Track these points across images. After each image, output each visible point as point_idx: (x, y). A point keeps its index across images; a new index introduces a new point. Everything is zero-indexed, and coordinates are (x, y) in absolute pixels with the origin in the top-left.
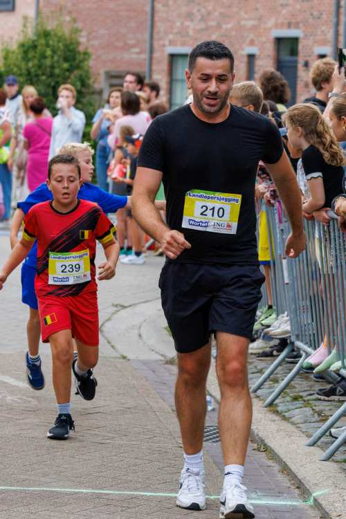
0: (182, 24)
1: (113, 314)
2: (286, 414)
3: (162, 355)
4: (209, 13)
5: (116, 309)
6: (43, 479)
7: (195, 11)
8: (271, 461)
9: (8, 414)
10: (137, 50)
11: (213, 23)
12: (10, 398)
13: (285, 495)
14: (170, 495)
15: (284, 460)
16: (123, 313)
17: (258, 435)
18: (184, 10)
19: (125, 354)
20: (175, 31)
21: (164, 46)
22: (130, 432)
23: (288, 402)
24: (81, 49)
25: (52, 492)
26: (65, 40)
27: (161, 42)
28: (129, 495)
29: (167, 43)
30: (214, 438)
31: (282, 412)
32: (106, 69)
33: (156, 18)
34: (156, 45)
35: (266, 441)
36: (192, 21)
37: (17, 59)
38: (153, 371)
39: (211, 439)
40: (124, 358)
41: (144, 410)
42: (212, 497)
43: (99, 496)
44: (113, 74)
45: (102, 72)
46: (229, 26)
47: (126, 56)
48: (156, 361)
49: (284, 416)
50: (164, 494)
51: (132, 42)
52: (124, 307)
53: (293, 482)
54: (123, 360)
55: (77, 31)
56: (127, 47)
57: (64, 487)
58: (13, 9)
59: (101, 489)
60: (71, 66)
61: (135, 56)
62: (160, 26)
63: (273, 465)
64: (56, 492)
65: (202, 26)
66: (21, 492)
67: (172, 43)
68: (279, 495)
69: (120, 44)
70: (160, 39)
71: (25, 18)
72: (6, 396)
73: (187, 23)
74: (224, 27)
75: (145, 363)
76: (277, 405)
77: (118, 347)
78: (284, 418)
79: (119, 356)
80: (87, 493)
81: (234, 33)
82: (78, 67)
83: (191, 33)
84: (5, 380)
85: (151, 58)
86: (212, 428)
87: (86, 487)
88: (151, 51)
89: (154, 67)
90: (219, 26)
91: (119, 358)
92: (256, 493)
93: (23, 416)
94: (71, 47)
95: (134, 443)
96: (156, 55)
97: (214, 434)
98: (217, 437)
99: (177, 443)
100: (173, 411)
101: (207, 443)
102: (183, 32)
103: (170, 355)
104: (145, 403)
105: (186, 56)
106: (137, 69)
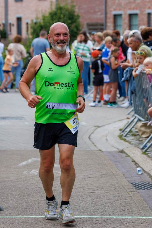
1: (94, 130)
3: (117, 149)
5: (95, 128)
10: (99, 13)
14: (125, 217)
16: (99, 129)
19: (101, 149)
20: (116, 4)
21: (111, 11)
22: (105, 187)
24: (76, 14)
26: (69, 10)
28: (106, 218)
29: (112, 9)
30: (143, 187)
32: (87, 22)
34: (108, 10)
37: (48, 20)
38: (114, 156)
39: (141, 188)
40: (100, 150)
42: (144, 218)
43: (92, 219)
44: (90, 24)
45: (85, 23)
46: (139, 1)
47: (95, 16)
48: (115, 152)
50: (122, 217)
51: (97, 10)
52: (99, 127)
54: (100, 152)
55: (74, 6)
56: (95, 12)
59: (93, 215)
60: (72, 21)
61: (99, 16)
62: (109, 3)
65: (127, 1)
67: (115, 10)
69: (92, 11)
70: (109, 8)
71: (51, 2)
74: (137, 1)
75: (110, 152)
77: (97, 145)
79: (98, 150)
80: (87, 218)
81: (141, 4)
82: (75, 22)
83: (123, 5)
85: (106, 17)
86: (142, 183)
87: (86, 215)
88: (106, 13)
89: (108, 20)
90: (135, 1)
91: (98, 151)
93: (56, 180)
94: (71, 14)
95: (107, 192)
96: (108, 15)
97: (143, 185)
98: (145, 187)
99: (127, 191)
100: (124, 175)
101: (140, 190)
102: (119, 5)
103: (121, 148)
104: (111, 172)
105: (120, 15)
106: (100, 22)
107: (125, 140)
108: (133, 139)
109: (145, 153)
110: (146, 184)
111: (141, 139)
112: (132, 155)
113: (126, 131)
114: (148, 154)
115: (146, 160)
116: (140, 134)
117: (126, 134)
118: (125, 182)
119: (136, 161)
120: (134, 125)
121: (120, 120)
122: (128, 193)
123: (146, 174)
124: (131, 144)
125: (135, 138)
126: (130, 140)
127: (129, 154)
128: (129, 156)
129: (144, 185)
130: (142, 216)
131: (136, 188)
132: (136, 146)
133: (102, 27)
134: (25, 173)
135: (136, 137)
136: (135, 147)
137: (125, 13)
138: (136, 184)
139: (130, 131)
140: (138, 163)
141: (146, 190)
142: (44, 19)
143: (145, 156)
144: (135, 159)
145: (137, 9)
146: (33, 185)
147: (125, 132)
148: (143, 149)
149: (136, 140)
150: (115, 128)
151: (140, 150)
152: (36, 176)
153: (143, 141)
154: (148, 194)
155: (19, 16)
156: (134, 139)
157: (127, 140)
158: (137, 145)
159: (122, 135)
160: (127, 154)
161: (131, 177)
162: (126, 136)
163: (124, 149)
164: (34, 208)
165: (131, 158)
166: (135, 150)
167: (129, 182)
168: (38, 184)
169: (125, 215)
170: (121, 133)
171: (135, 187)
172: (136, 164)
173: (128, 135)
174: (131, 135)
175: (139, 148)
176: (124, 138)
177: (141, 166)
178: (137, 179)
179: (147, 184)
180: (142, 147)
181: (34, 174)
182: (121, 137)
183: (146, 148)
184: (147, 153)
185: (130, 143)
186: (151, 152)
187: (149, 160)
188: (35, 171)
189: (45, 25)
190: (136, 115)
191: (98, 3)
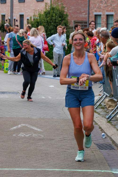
0: (99, 5)
6: (42, 166)
9: (33, 141)
10: (84, 14)
11: (109, 4)
12: (34, 135)
14: (88, 171)
20: (97, 7)
24: (65, 14)
25: (45, 170)
26: (59, 10)
27: (92, 11)
28: (73, 171)
29: (94, 11)
30: (105, 148)
32: (74, 20)
33: (90, 3)
34: (90, 12)
37: (44, 17)
42: (103, 171)
43: (62, 172)
44: (76, 22)
45: (73, 21)
46: (114, 5)
47: (81, 16)
50: (85, 171)
51: (82, 11)
55: (64, 8)
56: (81, 13)
57: (50, 169)
58: (43, 1)
59: (63, 169)
60: (62, 19)
61: (84, 16)
62: (92, 6)
64: (47, 170)
65: (106, 5)
66: (34, 170)
67: (96, 11)
69: (79, 12)
71: (46, 3)
73: (101, 4)
74: (113, 5)
80: (58, 171)
81: (116, 7)
82: (64, 19)
83: (102, 8)
84: (33, 128)
85: (89, 16)
86: (104, 145)
87: (58, 169)
88: (89, 14)
89: (90, 19)
90: (111, 5)
93: (38, 142)
94: (62, 13)
97: (105, 147)
99: (92, 150)
101: (102, 150)
102: (99, 8)
105: (100, 15)
106: (85, 20)
108: (101, 111)
109: (109, 122)
111: (107, 111)
112: (99, 124)
113: (97, 105)
114: (112, 122)
115: (110, 127)
116: (107, 107)
117: (96, 107)
119: (102, 128)
120: (103, 100)
122: (93, 152)
123: (109, 138)
125: (103, 110)
126: (99, 111)
127: (97, 122)
128: (97, 124)
130: (101, 170)
131: (99, 149)
133: (85, 24)
134: (14, 135)
136: (102, 117)
137: (104, 14)
138: (100, 145)
139: (100, 105)
141: (107, 150)
142: (40, 17)
143: (109, 124)
144: (101, 126)
146: (19, 145)
148: (108, 118)
149: (104, 112)
151: (106, 120)
152: (22, 138)
153: (109, 113)
154: (108, 154)
155: (22, 13)
157: (97, 111)
158: (104, 115)
161: (96, 140)
162: (96, 109)
166: (102, 120)
167: (95, 144)
168: (24, 144)
171: (98, 147)
172: (102, 130)
173: (98, 108)
174: (100, 108)
175: (105, 118)
177: (105, 131)
178: (101, 142)
179: (109, 145)
180: (107, 117)
181: (21, 136)
183: (110, 118)
184: (111, 122)
186: (114, 121)
187: (112, 127)
188: (23, 134)
189: (40, 21)
190: (105, 93)
191: (83, 5)
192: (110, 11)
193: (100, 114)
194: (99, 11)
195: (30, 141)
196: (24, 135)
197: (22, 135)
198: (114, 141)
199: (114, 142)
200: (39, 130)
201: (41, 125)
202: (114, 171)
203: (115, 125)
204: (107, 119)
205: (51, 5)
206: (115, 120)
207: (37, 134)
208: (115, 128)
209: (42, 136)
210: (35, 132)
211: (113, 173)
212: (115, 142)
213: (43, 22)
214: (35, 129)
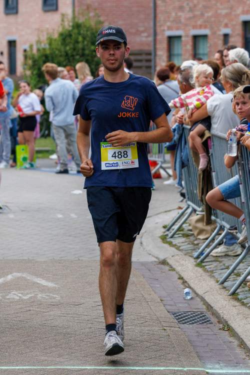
0: (176, 14)
2: (245, 301)
3: (157, 258)
4: (195, 6)
6: (58, 359)
7: (185, 5)
8: (232, 338)
9: (38, 308)
10: (145, 34)
11: (198, 13)
12: (40, 295)
13: (241, 365)
14: (154, 368)
15: (242, 337)
17: (223, 318)
18: (177, 4)
20: (171, 19)
21: (164, 30)
23: (246, 291)
25: (64, 369)
26: (92, 29)
27: (162, 28)
29: (166, 28)
30: (191, 321)
31: (242, 299)
33: (158, 11)
34: (158, 30)
35: (229, 322)
36: (183, 11)
37: (58, 44)
38: (149, 270)
39: (188, 322)
41: (140, 301)
42: (185, 369)
46: (210, 14)
47: (138, 39)
48: (152, 262)
49: (243, 302)
51: (142, 29)
53: (248, 354)
55: (101, 23)
56: (138, 33)
57: (73, 366)
58: (57, 9)
61: (144, 39)
62: (161, 17)
63: (234, 341)
64: (67, 369)
65: (191, 15)
66: (41, 370)
67: (169, 28)
68: (236, 365)
69: (134, 31)
70: (161, 26)
71: (63, 15)
72: (37, 294)
73: (180, 14)
74: (206, 15)
75: (143, 264)
76: (238, 294)
78: (243, 304)
80: (91, 369)
81: (213, 19)
83: (183, 20)
84: (38, 282)
85: (155, 40)
86: (189, 313)
88: (155, 34)
89: (158, 46)
90: (202, 15)
92: (219, 364)
93: (49, 309)
95: (129, 327)
96: (159, 37)
97: (191, 317)
98: (194, 320)
99: (163, 326)
100: (161, 301)
101: (185, 325)
102: (177, 20)
103: (162, 257)
104: (141, 296)
105: (179, 37)
106: (146, 48)
107: (170, 244)
108: (183, 243)
109: (200, 265)
110: (196, 315)
111: (196, 242)
112: (178, 269)
113: (173, 229)
114: (206, 266)
115: (201, 276)
116: (196, 233)
117: (172, 233)
118: (162, 312)
119: (185, 278)
120: (186, 219)
121: (166, 212)
122: (165, 330)
123: (199, 299)
124: (180, 250)
125: (187, 240)
126: (179, 243)
127: (174, 267)
128: (174, 270)
129: (194, 316)
130: (181, 367)
131: (179, 322)
132: (188, 254)
133: (148, 57)
135: (189, 238)
136: (185, 255)
137: (187, 33)
138: (180, 315)
139: (180, 229)
140: (187, 281)
141: (195, 324)
142: (50, 44)
143: (200, 270)
144: (183, 275)
145: (206, 27)
146: (9, 316)
147: (171, 230)
148: (198, 257)
149: (189, 244)
150: (157, 223)
151: (192, 260)
152: (15, 302)
153: (200, 245)
154: (197, 332)
155: (12, 38)
156: (186, 242)
157: (174, 243)
158: (190, 251)
159: (167, 235)
160: (171, 267)
161: (173, 304)
162: (172, 237)
163: (166, 258)
164: (7, 354)
165: (177, 273)
166: (186, 260)
167: (169, 312)
168: (19, 315)
169: (154, 365)
170: (164, 232)
171: (177, 319)
172: (184, 282)
173: (176, 236)
174: (180, 235)
175: (192, 257)
176: (169, 240)
177: (192, 285)
178: (183, 307)
179: (198, 315)
180: (196, 254)
181: (14, 299)
182: (164, 238)
183: (202, 257)
184: (204, 264)
185: (178, 248)
186: (210, 263)
187: (206, 276)
188: (16, 293)
189: (51, 54)
190: (189, 203)
191: (142, 16)
192: (201, 27)
193: (181, 248)
194: (178, 29)
195: (31, 309)
196: (20, 297)
197: (15, 295)
198: (209, 305)
199: (209, 307)
200: (50, 285)
201: (54, 275)
202: (210, 369)
203: (212, 272)
204: (194, 258)
205: (74, 18)
206: (211, 261)
207: (47, 294)
208: (212, 277)
209: (58, 298)
210: (43, 289)
211: (207, 373)
212: (212, 307)
213: (56, 56)
214: (43, 282)
